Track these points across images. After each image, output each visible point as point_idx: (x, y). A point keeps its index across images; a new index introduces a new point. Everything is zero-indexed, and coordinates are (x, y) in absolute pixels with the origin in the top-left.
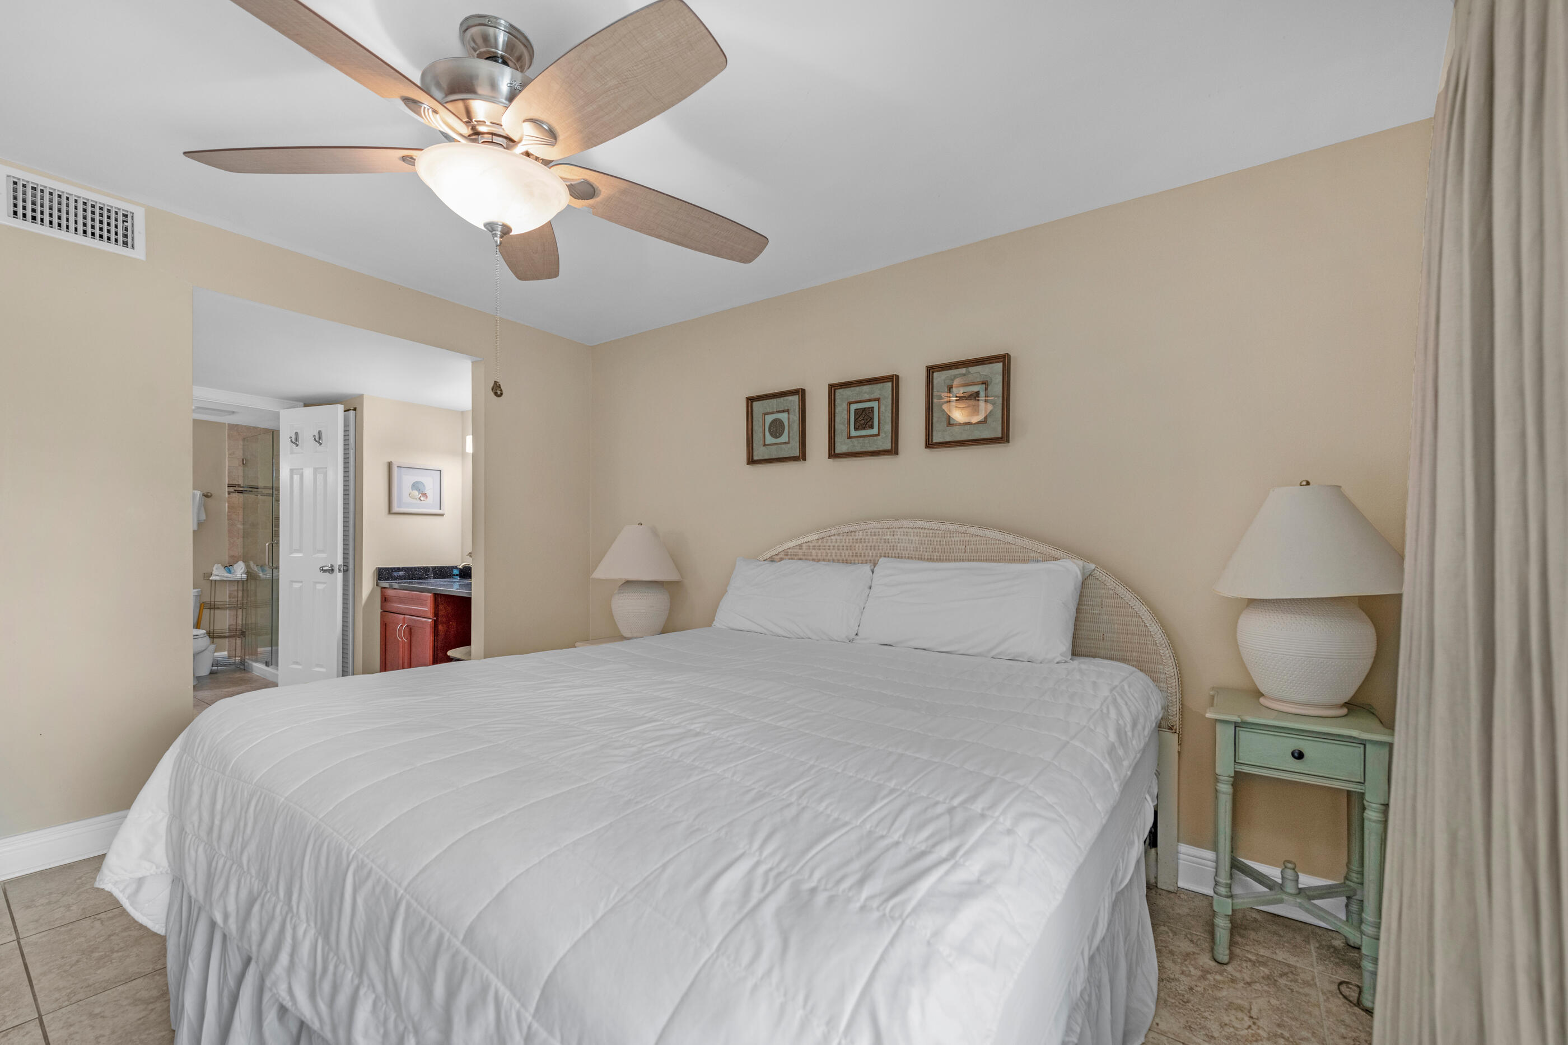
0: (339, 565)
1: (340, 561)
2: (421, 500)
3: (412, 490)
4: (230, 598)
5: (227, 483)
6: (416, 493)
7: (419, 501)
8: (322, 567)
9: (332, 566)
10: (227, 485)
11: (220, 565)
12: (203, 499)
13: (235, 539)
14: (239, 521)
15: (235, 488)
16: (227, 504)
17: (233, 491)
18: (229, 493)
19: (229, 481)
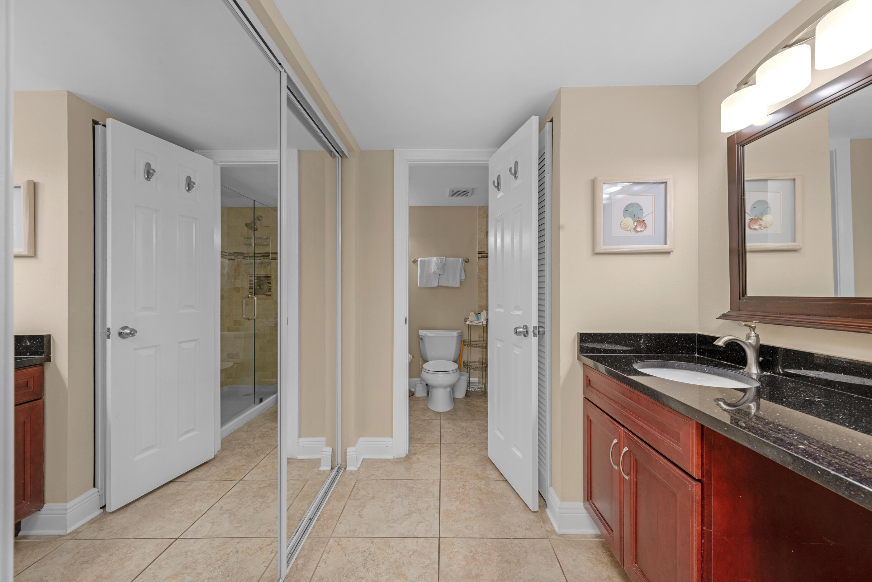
0: (534, 327)
1: (534, 322)
2: (637, 232)
3: (625, 217)
4: (479, 338)
5: (477, 251)
6: (630, 221)
7: (633, 234)
8: (516, 329)
9: (526, 327)
10: (477, 252)
11: (473, 312)
12: (463, 264)
13: (482, 293)
14: (484, 279)
15: (482, 255)
16: (477, 267)
17: (481, 257)
18: (479, 258)
19: (478, 250)
